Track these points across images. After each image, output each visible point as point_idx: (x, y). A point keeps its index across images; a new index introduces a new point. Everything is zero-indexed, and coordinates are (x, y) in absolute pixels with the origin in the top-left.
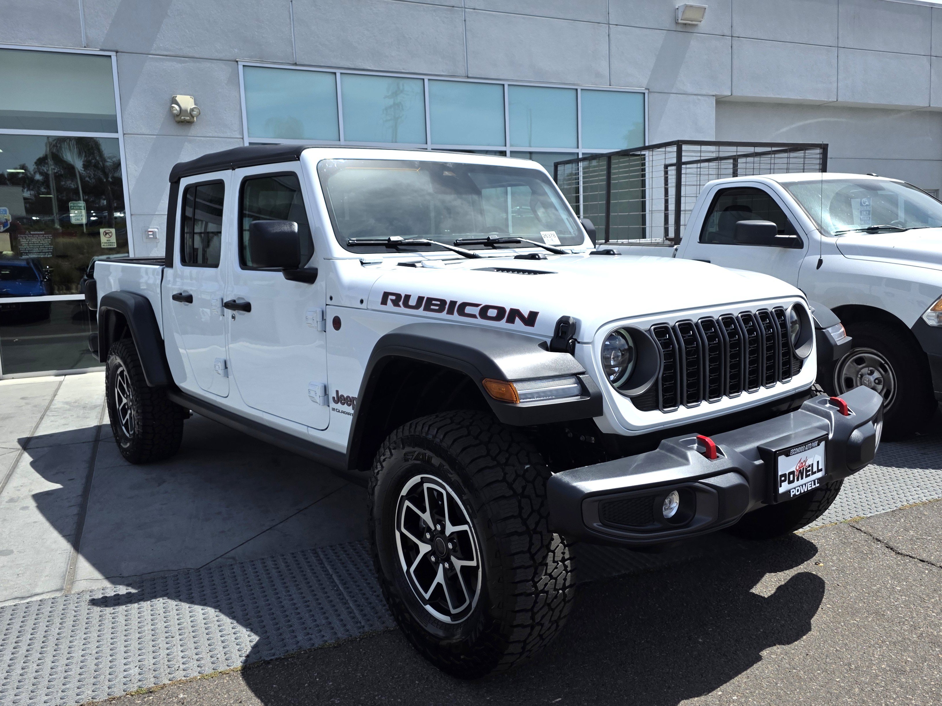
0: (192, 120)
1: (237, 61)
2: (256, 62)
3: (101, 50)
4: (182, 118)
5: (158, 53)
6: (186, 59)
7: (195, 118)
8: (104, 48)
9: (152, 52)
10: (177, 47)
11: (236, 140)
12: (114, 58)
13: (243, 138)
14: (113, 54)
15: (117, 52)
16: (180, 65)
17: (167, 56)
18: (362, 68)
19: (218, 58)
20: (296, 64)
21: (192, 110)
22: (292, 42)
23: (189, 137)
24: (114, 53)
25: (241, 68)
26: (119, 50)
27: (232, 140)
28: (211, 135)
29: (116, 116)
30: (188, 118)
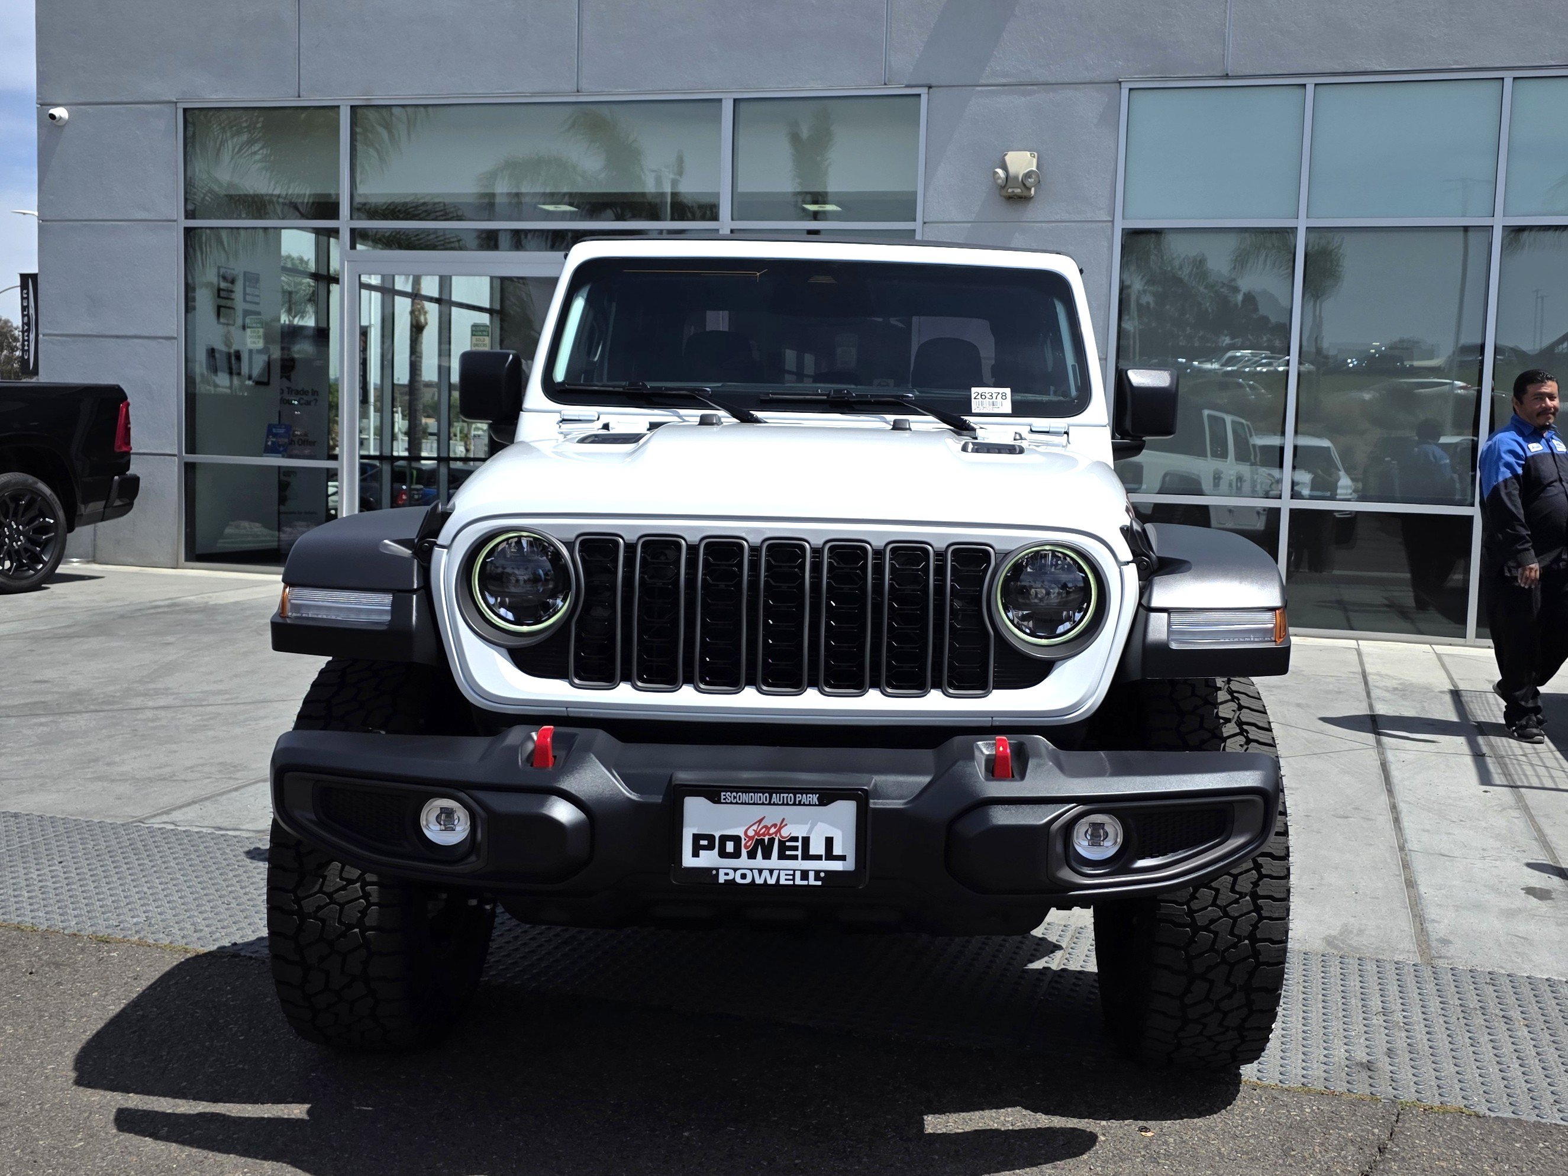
0: (1026, 193)
1: (1120, 83)
2: (1154, 79)
3: (907, 86)
4: (1010, 190)
5: (991, 81)
6: (1035, 88)
7: (1033, 189)
8: (913, 83)
9: (982, 81)
10: (1022, 68)
11: (1100, 224)
12: (924, 99)
13: (1113, 222)
14: (923, 91)
15: (930, 87)
16: (1023, 99)
17: (1004, 85)
18: (1362, 70)
19: (1087, 80)
20: (1227, 76)
21: (1028, 175)
22: (1224, 36)
23: (1021, 224)
24: (925, 90)
25: (1125, 92)
26: (933, 84)
27: (1094, 225)
28: (1058, 217)
29: (915, 193)
30: (1019, 190)
